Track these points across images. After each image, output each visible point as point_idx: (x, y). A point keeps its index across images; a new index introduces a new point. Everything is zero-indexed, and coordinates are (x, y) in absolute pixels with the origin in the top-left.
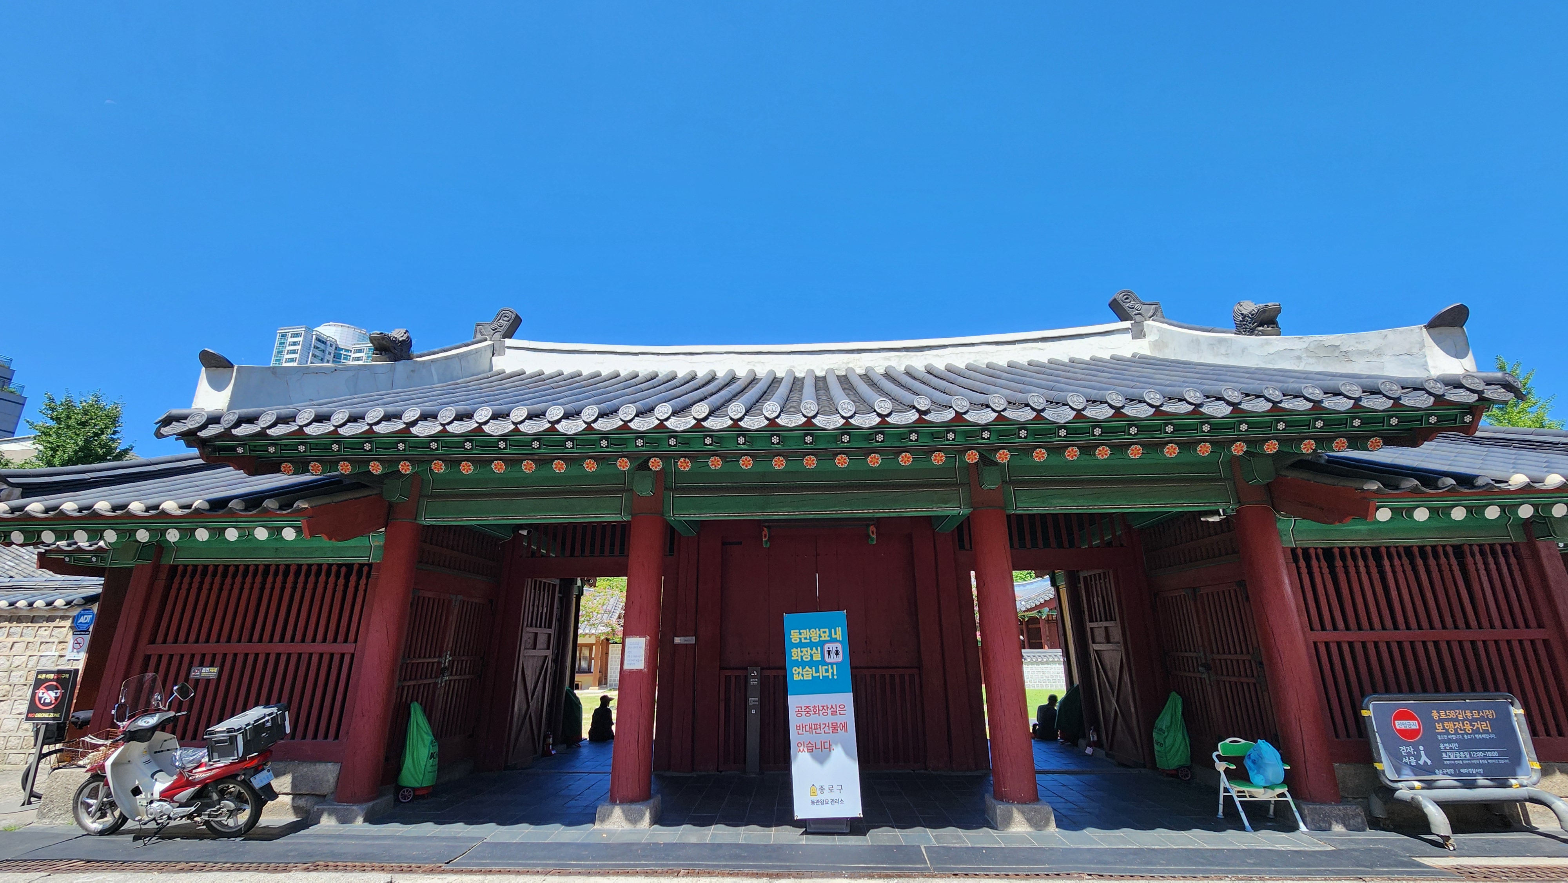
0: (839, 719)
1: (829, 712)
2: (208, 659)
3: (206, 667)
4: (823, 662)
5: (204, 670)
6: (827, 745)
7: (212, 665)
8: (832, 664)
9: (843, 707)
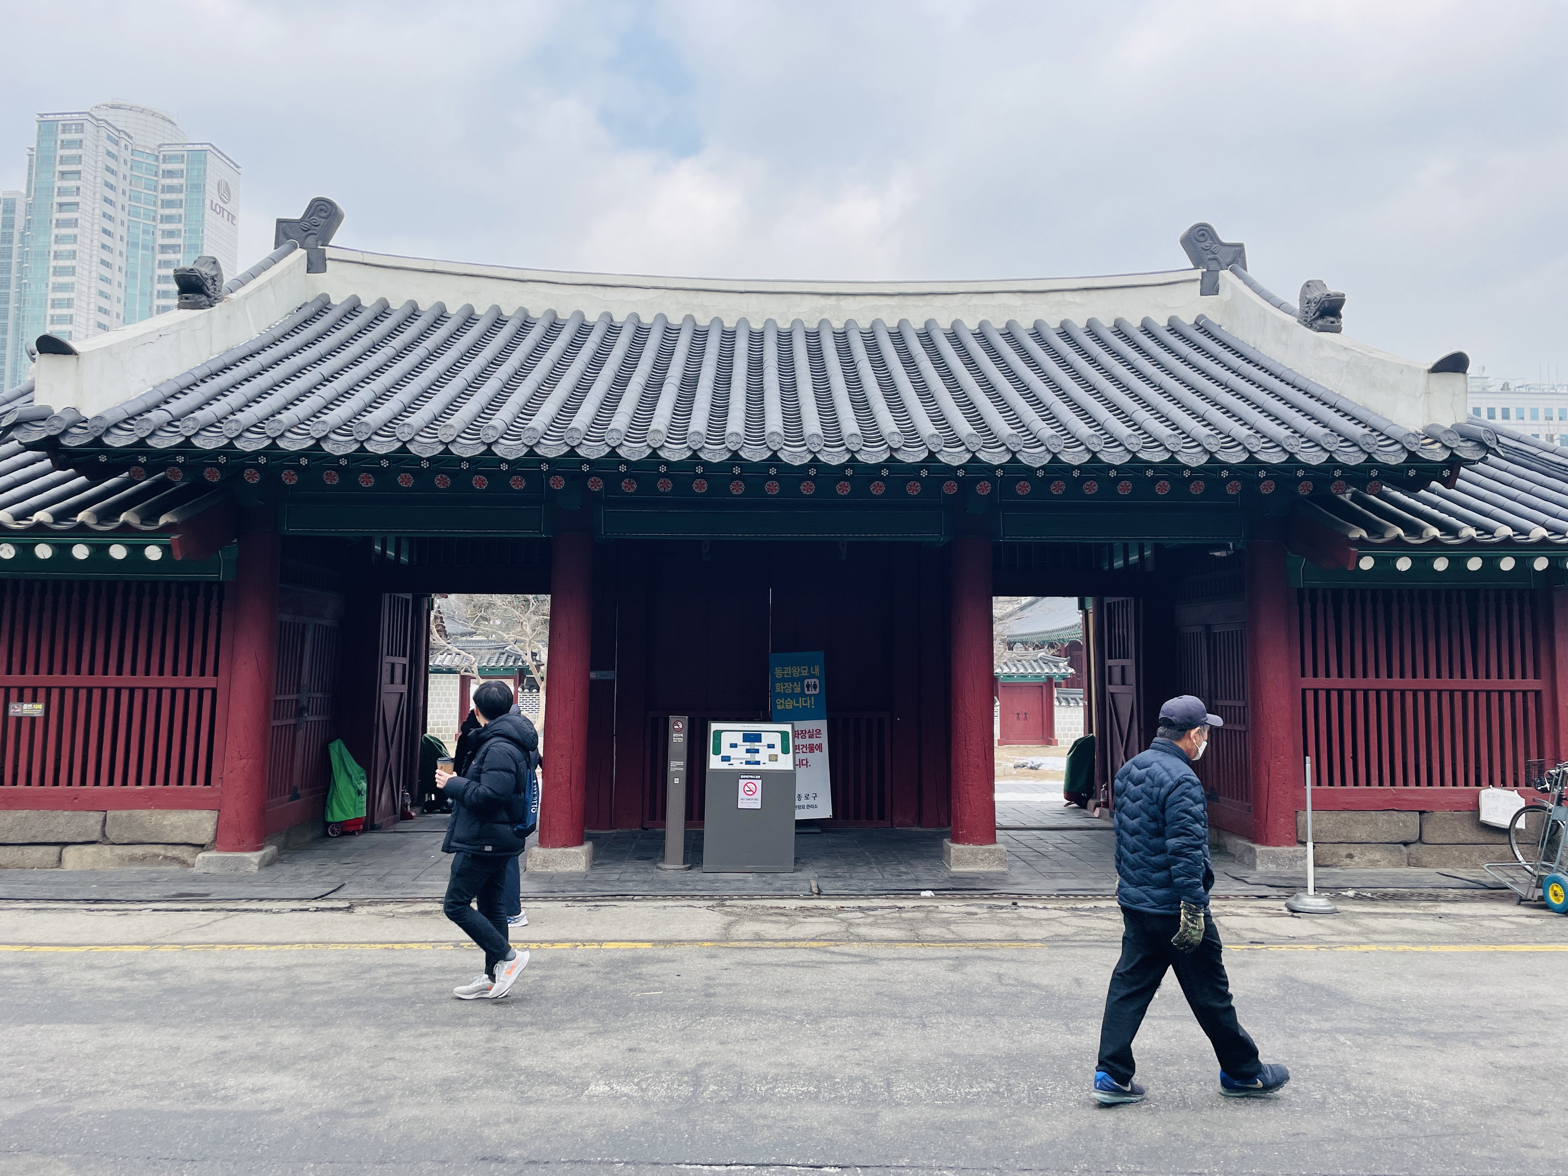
0: (815, 741)
1: (807, 735)
2: (28, 693)
3: (28, 703)
4: (803, 694)
5: (25, 706)
6: (804, 762)
7: (34, 700)
8: (810, 696)
9: (819, 732)
